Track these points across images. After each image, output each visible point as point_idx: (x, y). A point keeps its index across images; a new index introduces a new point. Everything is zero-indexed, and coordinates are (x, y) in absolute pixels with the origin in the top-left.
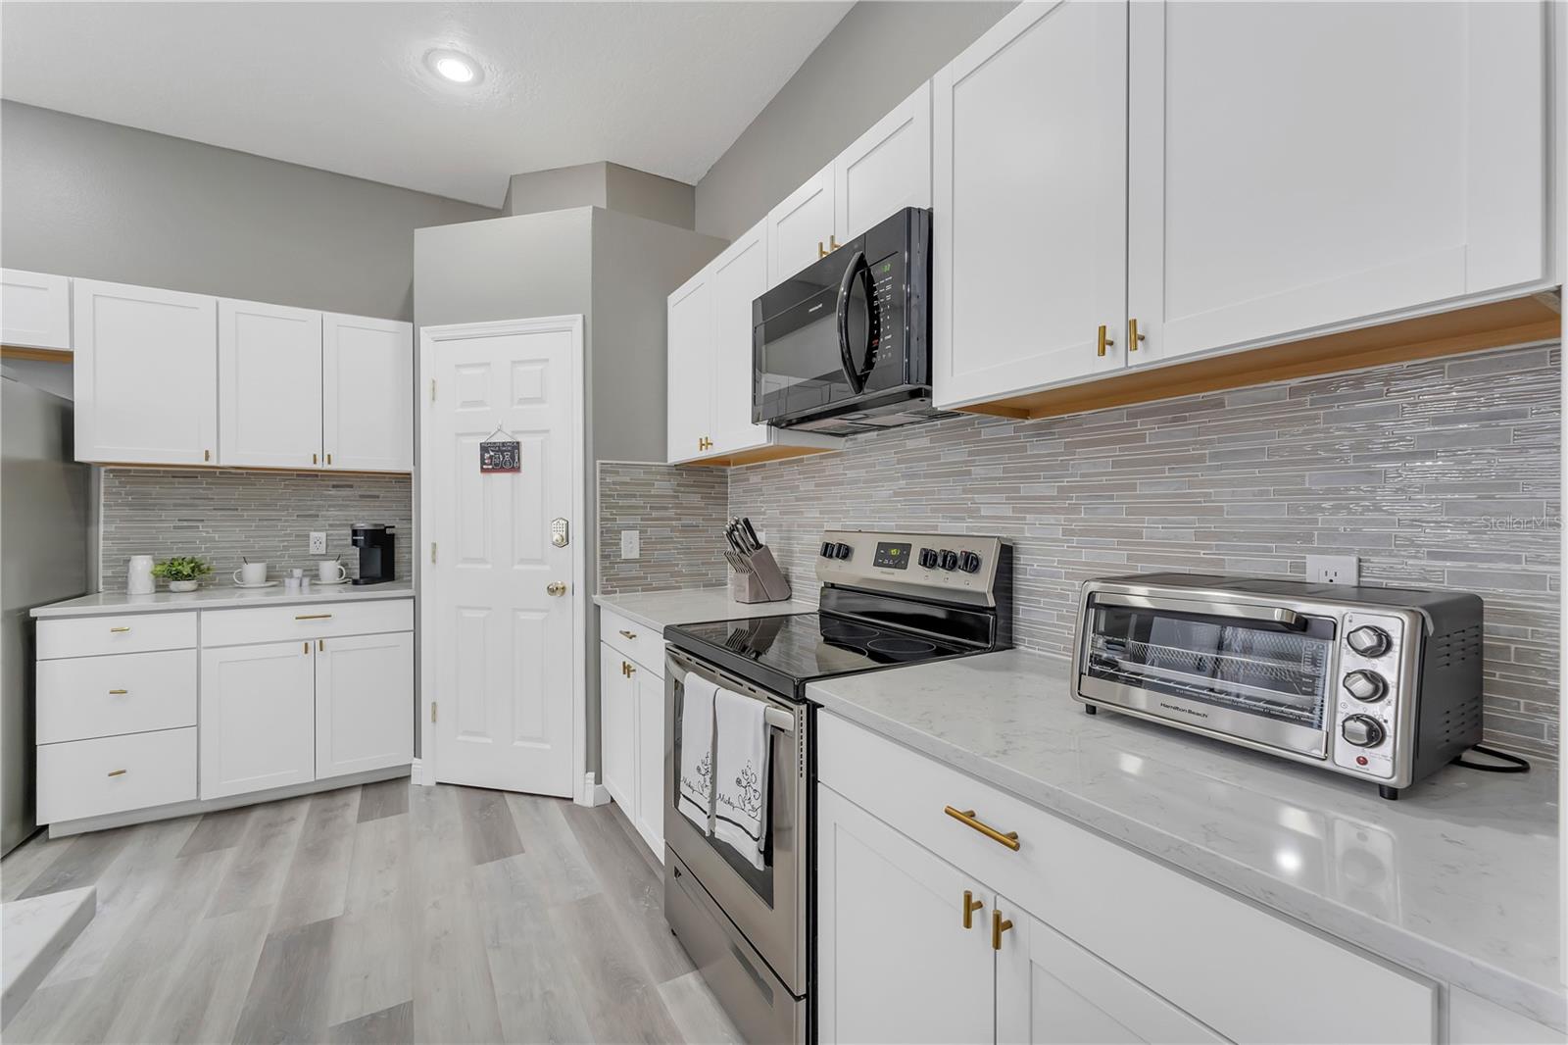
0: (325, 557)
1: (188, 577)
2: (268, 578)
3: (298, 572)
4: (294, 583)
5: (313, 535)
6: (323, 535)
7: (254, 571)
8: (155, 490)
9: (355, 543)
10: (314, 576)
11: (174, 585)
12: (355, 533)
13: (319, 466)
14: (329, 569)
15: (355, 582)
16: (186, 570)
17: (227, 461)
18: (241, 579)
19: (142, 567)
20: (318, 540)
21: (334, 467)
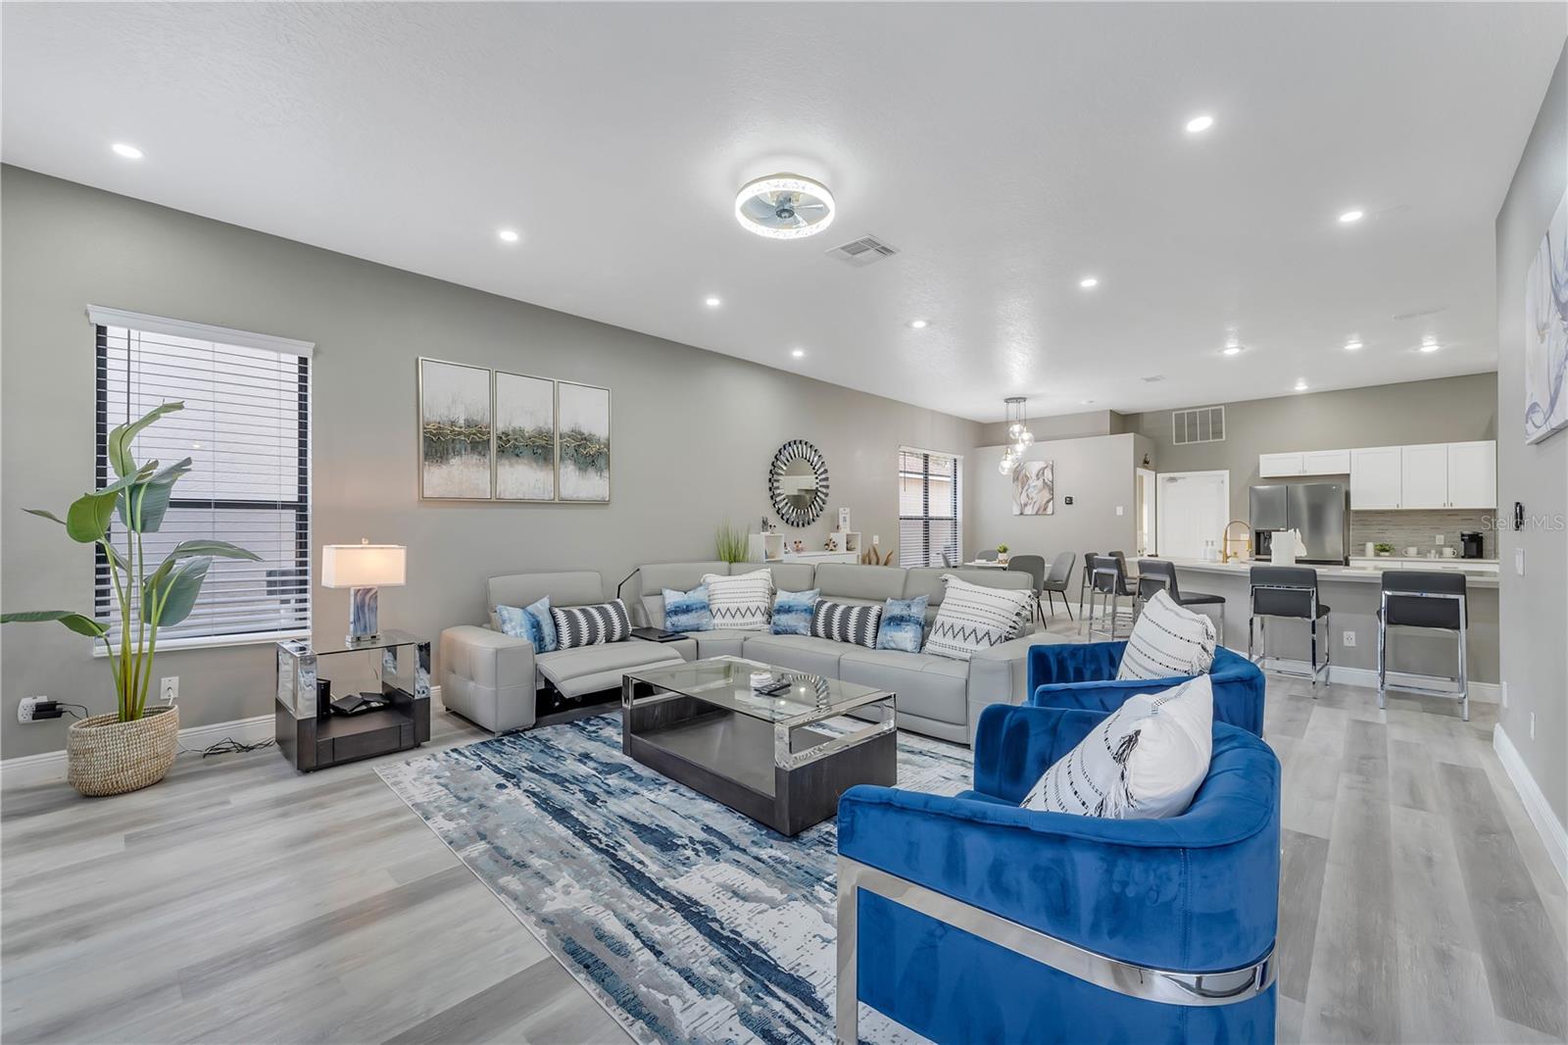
0: (1445, 546)
1: (1387, 551)
2: (1418, 554)
3: (1433, 552)
4: (1432, 556)
5: (1437, 536)
6: (1442, 537)
7: (1413, 551)
8: (1370, 519)
9: (1463, 540)
10: (1441, 554)
11: (1382, 554)
12: (1463, 535)
13: (1446, 508)
14: (1448, 551)
15: (1463, 557)
16: (1387, 548)
17: (1405, 508)
18: (1406, 552)
19: (1370, 547)
20: (1440, 539)
21: (1453, 508)
